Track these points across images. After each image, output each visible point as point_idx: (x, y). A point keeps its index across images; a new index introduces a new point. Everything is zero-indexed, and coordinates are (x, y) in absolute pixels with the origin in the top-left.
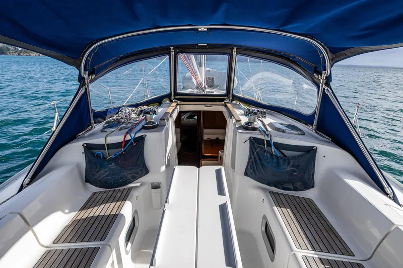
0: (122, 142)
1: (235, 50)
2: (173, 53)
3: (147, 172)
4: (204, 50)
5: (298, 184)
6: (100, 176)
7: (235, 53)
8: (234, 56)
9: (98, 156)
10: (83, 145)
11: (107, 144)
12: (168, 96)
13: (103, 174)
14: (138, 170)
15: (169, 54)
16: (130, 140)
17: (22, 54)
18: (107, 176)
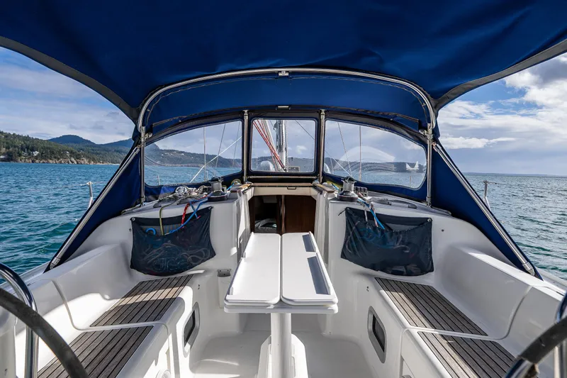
0: (182, 216)
1: (323, 113)
2: (246, 118)
3: (213, 254)
4: (285, 115)
5: (412, 267)
6: (150, 258)
7: (323, 117)
8: (323, 121)
9: (150, 233)
10: (131, 219)
11: (162, 219)
12: (239, 176)
13: (155, 255)
14: (202, 250)
15: (243, 120)
16: (192, 213)
17: (37, 161)
18: (160, 257)
